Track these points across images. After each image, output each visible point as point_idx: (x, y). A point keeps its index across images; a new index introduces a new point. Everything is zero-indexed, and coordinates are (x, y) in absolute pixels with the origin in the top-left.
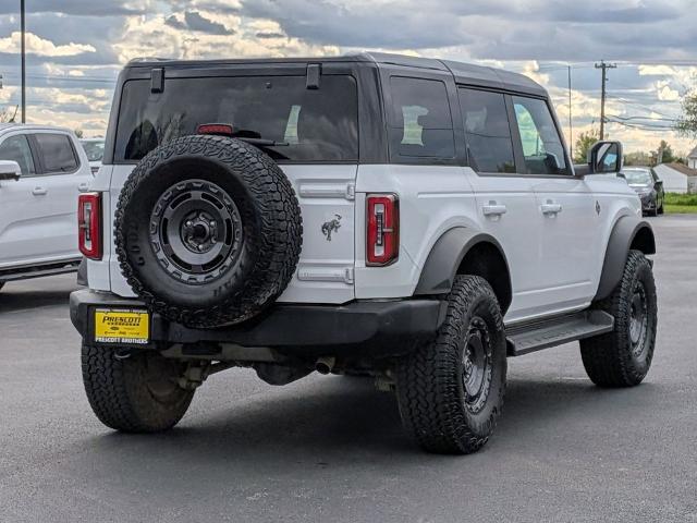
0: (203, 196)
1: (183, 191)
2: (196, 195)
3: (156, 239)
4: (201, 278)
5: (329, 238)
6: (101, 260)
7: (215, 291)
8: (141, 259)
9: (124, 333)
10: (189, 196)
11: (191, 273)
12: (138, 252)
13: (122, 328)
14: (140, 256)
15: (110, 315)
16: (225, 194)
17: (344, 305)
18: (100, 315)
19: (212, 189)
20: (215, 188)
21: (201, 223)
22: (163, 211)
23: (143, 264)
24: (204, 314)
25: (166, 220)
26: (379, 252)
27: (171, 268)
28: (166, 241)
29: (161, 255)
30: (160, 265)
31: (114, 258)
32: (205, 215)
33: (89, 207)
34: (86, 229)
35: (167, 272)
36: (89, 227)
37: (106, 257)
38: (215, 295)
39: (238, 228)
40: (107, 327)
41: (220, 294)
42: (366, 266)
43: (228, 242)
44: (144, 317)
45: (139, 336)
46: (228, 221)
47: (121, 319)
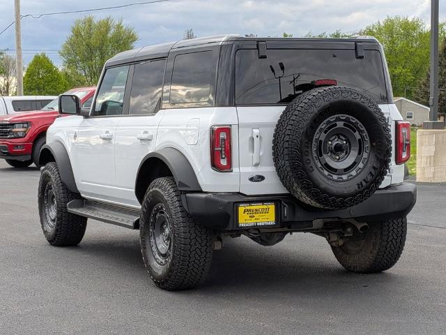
0: (345, 125)
1: (332, 122)
2: (340, 124)
4: (345, 177)
6: (231, 171)
7: (358, 185)
8: (311, 167)
9: (259, 219)
10: (336, 125)
11: (338, 174)
12: (309, 163)
13: (256, 216)
14: (310, 165)
16: (360, 123)
17: (385, 188)
18: (241, 209)
19: (352, 121)
20: (354, 120)
21: (338, 142)
25: (321, 142)
26: (404, 156)
27: (326, 173)
28: (321, 155)
30: (319, 171)
31: (243, 170)
32: (341, 137)
33: (223, 135)
34: (221, 151)
35: (324, 175)
36: (223, 149)
37: (235, 169)
38: (359, 188)
39: (367, 145)
40: (247, 216)
41: (362, 186)
42: (397, 164)
43: (359, 153)
44: (272, 207)
45: (268, 220)
46: (359, 140)
47: (256, 210)
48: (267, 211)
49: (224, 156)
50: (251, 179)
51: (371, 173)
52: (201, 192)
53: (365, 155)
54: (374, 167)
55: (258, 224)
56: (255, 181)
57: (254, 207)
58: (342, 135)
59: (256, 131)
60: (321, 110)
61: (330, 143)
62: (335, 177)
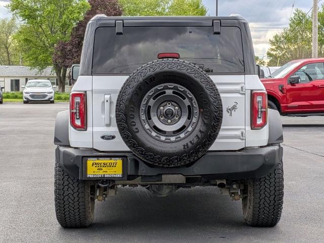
0: (174, 93)
1: (160, 90)
2: (169, 92)
3: (143, 117)
4: (173, 139)
5: (231, 115)
6: (86, 130)
7: (184, 146)
8: (137, 129)
9: (106, 172)
10: (165, 92)
11: (166, 136)
12: (135, 125)
13: (104, 169)
14: (136, 127)
15: (97, 162)
16: (188, 91)
17: (239, 150)
18: (90, 162)
19: (180, 89)
20: (182, 88)
21: (169, 108)
22: (148, 102)
23: (138, 132)
24: (177, 159)
25: (150, 107)
26: (259, 121)
27: (154, 134)
28: (150, 119)
29: (147, 127)
30: (147, 132)
31: (96, 129)
32: (173, 103)
33: (78, 100)
34: (76, 113)
35: (152, 136)
36: (78, 111)
37: (89, 129)
38: (184, 148)
39: (196, 111)
40: (95, 169)
41: (188, 147)
42: (252, 129)
43: (189, 118)
44: (119, 162)
45: (115, 173)
46: (189, 107)
47: (104, 164)
48: (114, 165)
49: (78, 117)
50: (103, 137)
51: (197, 136)
52: (69, 146)
53: (194, 120)
54: (200, 131)
55: (106, 176)
56: (106, 139)
57: (102, 161)
58: (173, 101)
59: (107, 97)
60: (147, 79)
61: (162, 108)
62: (163, 138)
